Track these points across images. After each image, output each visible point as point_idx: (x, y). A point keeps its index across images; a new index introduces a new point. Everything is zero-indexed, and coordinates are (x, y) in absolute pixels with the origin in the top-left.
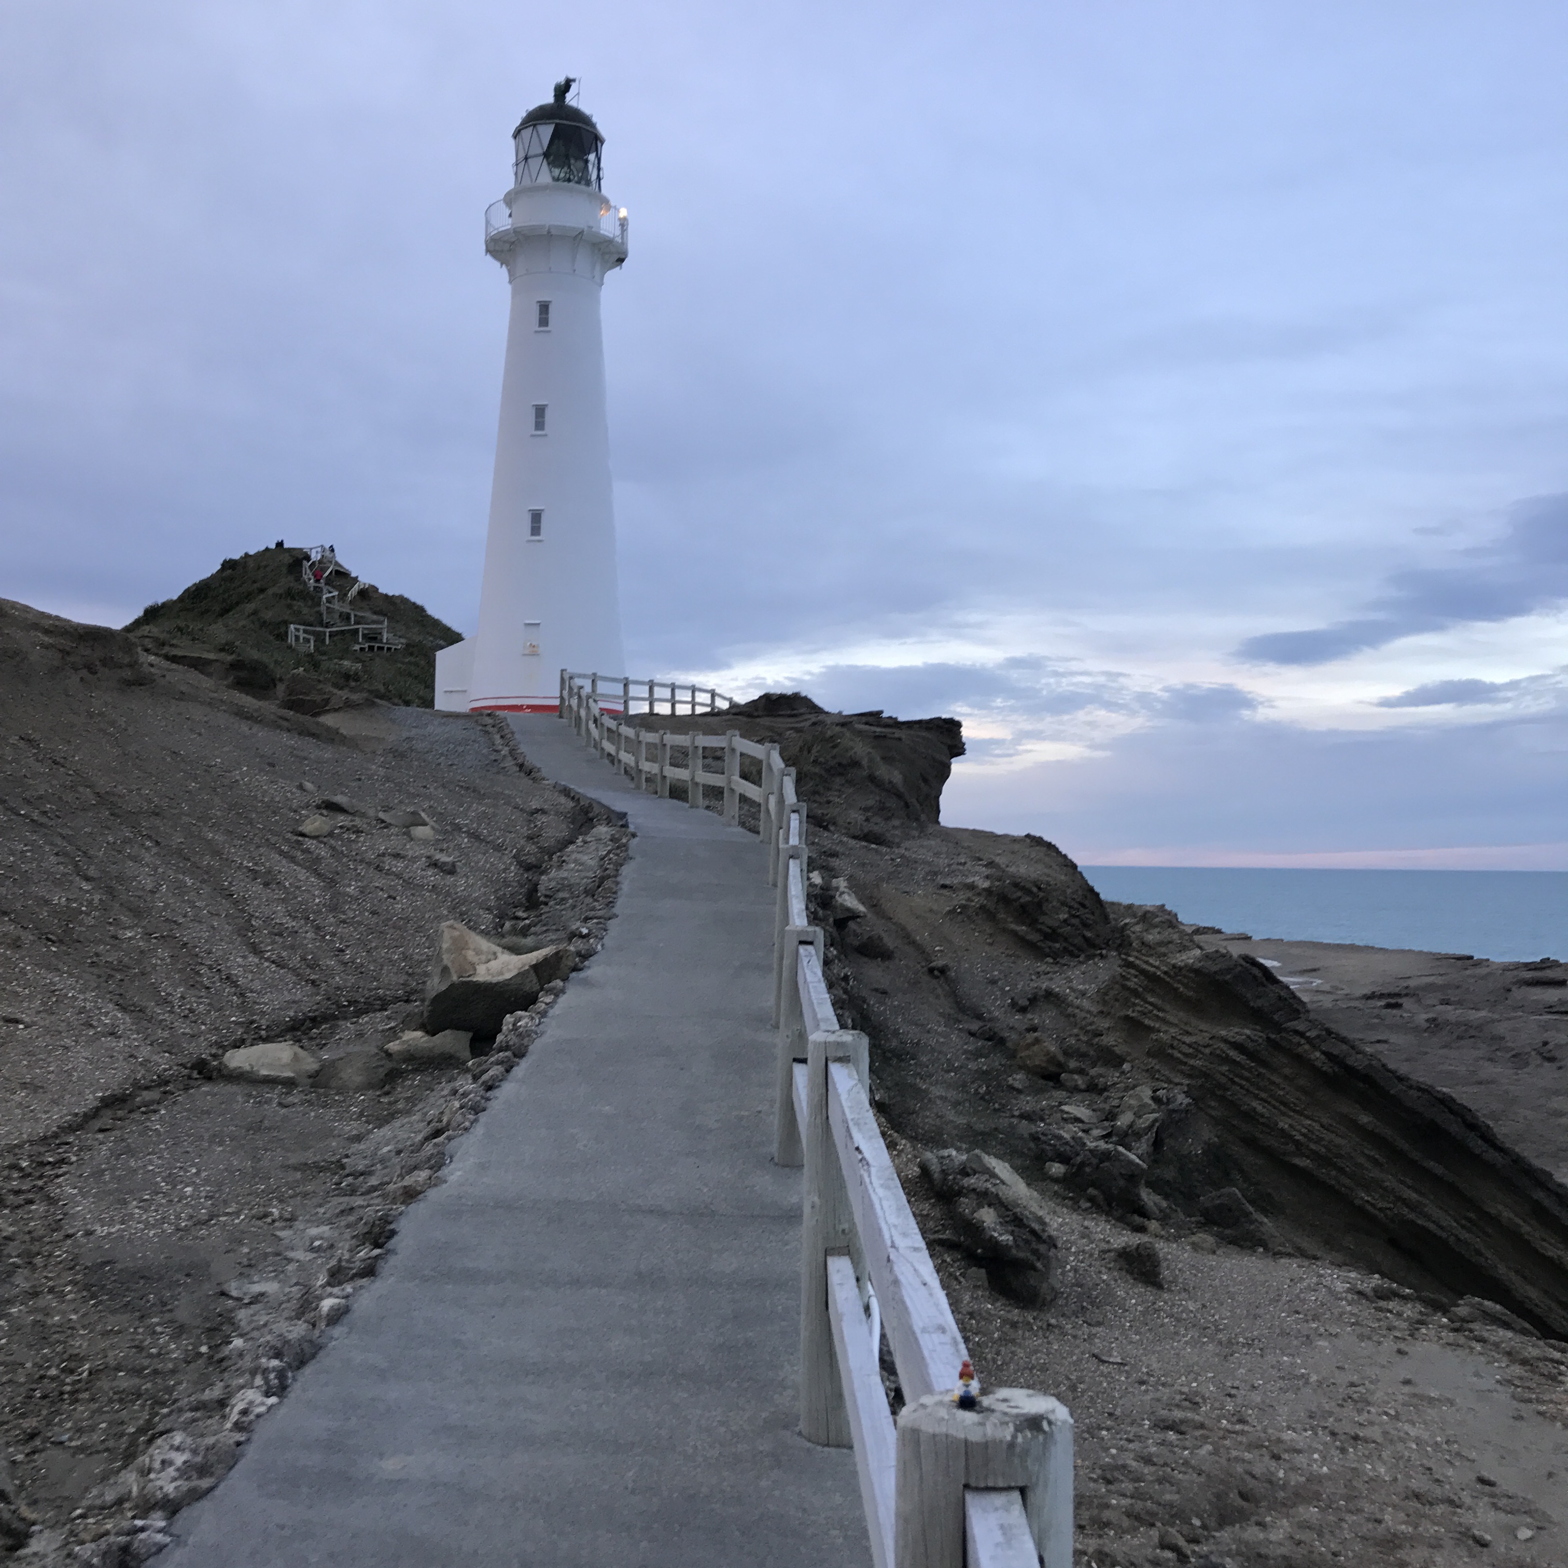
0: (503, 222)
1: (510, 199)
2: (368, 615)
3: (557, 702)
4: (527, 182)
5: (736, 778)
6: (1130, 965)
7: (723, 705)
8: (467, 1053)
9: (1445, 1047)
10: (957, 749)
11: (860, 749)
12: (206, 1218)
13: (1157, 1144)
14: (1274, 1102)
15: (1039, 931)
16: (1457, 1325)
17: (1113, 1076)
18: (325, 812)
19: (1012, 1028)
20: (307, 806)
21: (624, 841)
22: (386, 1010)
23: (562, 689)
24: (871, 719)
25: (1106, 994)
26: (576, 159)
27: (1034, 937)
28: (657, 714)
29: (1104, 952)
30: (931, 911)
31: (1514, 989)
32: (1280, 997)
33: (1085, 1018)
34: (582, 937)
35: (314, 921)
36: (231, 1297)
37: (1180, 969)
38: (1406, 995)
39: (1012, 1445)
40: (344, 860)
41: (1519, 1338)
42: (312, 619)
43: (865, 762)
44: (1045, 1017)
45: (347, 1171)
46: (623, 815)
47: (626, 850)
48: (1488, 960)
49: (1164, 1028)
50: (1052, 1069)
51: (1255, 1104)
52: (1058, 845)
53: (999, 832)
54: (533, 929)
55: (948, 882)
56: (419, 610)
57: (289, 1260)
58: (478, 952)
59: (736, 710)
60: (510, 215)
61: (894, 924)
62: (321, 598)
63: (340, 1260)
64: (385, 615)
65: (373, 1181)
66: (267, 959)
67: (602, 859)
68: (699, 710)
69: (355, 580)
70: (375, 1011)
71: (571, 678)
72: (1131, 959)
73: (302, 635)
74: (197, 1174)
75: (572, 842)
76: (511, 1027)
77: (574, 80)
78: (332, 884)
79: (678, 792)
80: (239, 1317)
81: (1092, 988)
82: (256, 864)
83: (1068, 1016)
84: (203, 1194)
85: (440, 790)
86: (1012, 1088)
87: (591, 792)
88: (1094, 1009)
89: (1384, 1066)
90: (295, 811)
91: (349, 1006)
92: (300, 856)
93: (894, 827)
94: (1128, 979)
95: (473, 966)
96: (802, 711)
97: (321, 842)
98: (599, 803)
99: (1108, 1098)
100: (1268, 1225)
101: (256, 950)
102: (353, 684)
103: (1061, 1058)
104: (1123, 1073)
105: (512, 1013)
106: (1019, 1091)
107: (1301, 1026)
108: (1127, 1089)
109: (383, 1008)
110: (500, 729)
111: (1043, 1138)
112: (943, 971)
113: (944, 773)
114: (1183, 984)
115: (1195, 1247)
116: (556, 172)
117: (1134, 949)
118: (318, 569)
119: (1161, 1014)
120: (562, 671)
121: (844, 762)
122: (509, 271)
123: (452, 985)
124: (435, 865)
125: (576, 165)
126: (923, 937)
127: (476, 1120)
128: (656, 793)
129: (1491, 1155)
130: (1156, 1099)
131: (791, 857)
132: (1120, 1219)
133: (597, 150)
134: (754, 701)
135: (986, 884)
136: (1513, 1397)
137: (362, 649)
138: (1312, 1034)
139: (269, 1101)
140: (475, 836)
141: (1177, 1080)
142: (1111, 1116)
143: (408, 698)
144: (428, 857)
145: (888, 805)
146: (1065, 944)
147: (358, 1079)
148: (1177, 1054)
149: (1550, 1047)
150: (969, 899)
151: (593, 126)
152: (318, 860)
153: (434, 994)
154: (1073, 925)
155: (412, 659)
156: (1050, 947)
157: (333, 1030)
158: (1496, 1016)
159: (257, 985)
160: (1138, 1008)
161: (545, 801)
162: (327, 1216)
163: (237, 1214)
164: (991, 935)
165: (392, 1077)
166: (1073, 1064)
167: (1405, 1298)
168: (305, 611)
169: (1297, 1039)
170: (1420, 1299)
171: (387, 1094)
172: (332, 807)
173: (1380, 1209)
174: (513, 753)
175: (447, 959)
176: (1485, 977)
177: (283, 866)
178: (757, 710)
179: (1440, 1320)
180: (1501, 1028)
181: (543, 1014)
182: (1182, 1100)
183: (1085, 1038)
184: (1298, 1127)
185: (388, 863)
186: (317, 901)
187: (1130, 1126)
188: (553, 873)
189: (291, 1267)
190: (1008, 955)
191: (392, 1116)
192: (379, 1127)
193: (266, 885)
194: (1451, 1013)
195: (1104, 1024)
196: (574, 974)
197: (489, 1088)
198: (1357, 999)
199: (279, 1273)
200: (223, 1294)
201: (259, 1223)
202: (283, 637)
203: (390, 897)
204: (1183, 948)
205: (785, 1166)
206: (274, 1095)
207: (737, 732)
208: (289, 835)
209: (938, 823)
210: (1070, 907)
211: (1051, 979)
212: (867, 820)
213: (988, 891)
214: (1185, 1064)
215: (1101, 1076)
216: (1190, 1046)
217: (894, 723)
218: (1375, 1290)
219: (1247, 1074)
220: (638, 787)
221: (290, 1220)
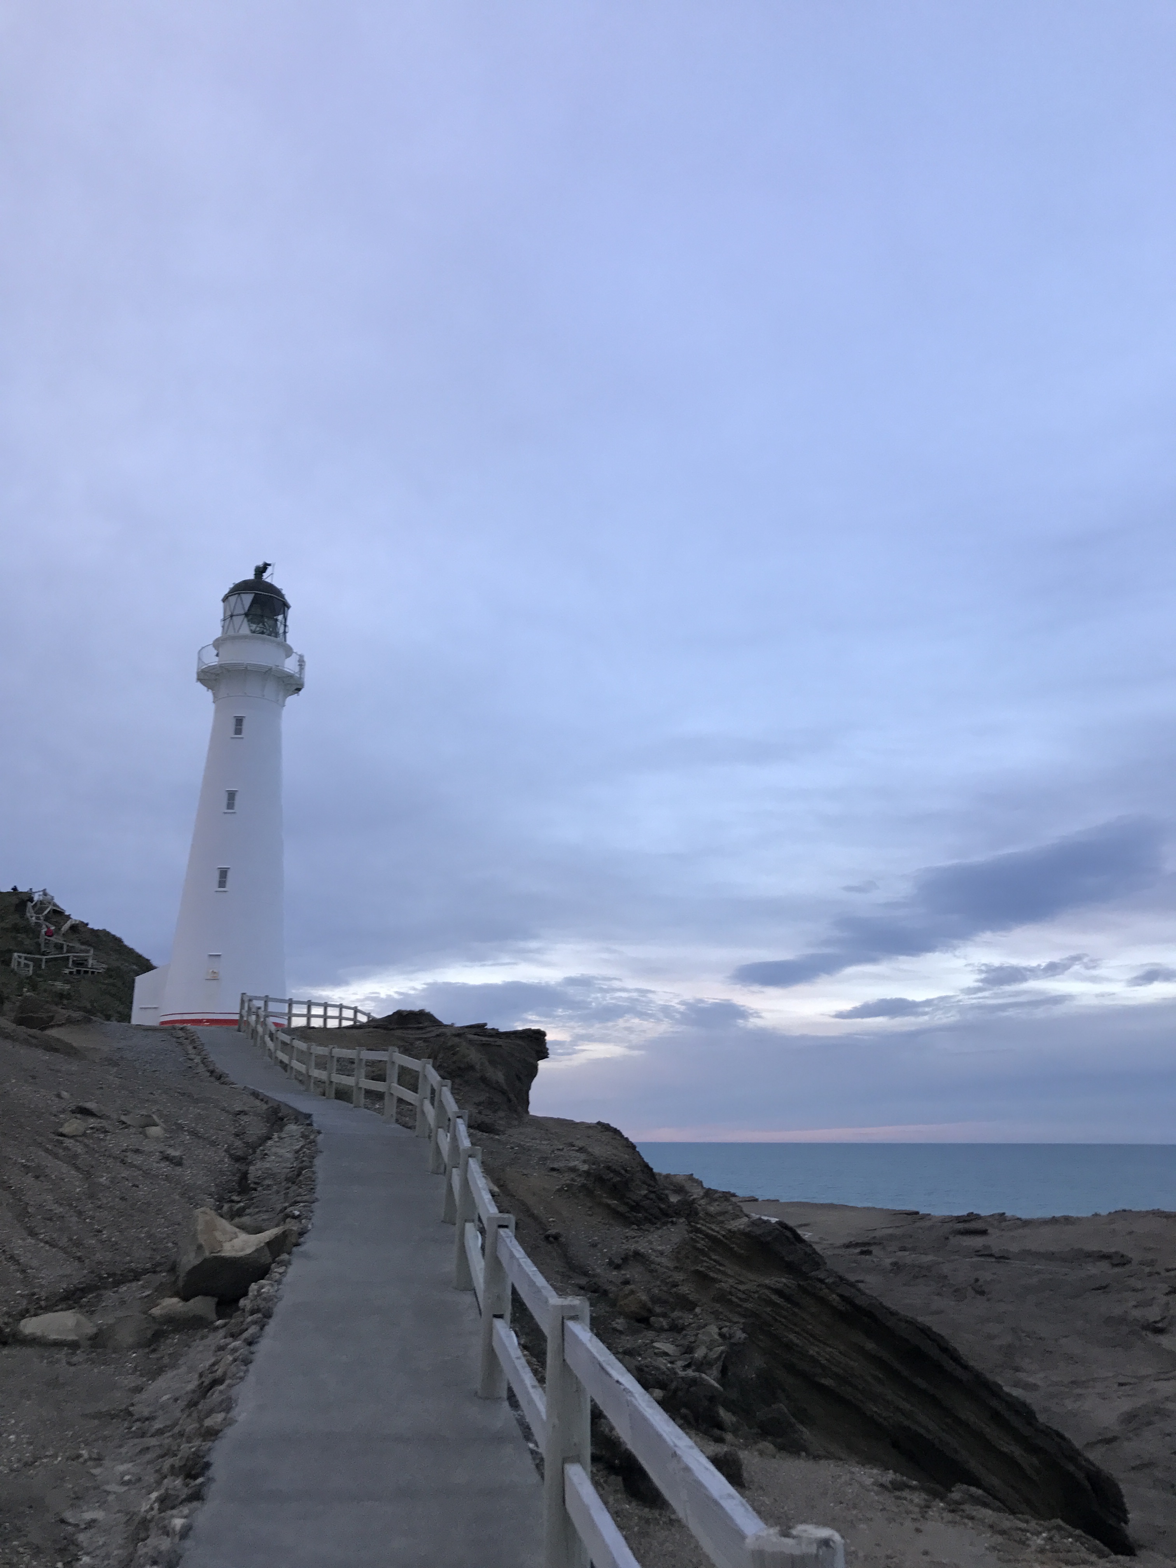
0: (211, 659)
1: (218, 644)
2: (77, 945)
3: (237, 1017)
4: (231, 633)
5: (395, 1085)
6: (698, 1231)
7: (363, 1019)
8: (213, 1316)
9: (905, 1285)
10: (543, 1054)
11: (474, 1056)
12: (31, 1459)
13: (724, 1371)
14: (805, 1335)
15: (627, 1204)
16: (953, 1507)
17: (688, 1318)
18: (79, 1116)
19: (611, 1282)
20: (63, 1111)
21: (312, 1137)
22: (139, 1280)
23: (242, 1007)
24: (478, 1030)
25: (679, 1253)
26: (269, 618)
27: (622, 1209)
28: (314, 1028)
29: (674, 1219)
30: (544, 1189)
31: (951, 1237)
32: (806, 1253)
33: (665, 1272)
34: (295, 1217)
35: (76, 1207)
36: (69, 1524)
37: (734, 1232)
38: (875, 1244)
39: (817, 1556)
40: (97, 1155)
41: (995, 1514)
42: (32, 948)
43: (478, 1067)
44: (634, 1272)
45: (135, 1417)
46: (309, 1116)
47: (315, 1146)
48: (930, 1215)
49: (724, 1279)
50: (645, 1314)
51: (792, 1336)
52: (621, 1131)
53: (578, 1120)
54: (248, 1211)
55: (556, 1166)
56: (118, 941)
57: (108, 1493)
58: (224, 1232)
59: (375, 1024)
60: (217, 655)
61: (518, 1200)
62: (40, 931)
63: (167, 1489)
64: (90, 945)
65: (157, 1425)
66: (41, 1240)
67: (297, 1152)
68: (345, 1023)
69: (68, 917)
70: (130, 1281)
71: (250, 1000)
72: (699, 1226)
73: (23, 961)
74: (16, 1424)
75: (270, 1138)
76: (256, 1293)
77: (269, 565)
78: (87, 1175)
79: (342, 1095)
80: (79, 1540)
81: (667, 1248)
82: (28, 1160)
83: (651, 1271)
84: (25, 1440)
85: (164, 1096)
86: (615, 1330)
87: (279, 1096)
88: (671, 1265)
89: (881, 1303)
90: (55, 1115)
91: (107, 1278)
92: (61, 1152)
93: (501, 1118)
94: (698, 1242)
95: (220, 1243)
96: (426, 1024)
97: (77, 1141)
98: (286, 1105)
99: (686, 1335)
100: (806, 1433)
101: (32, 1233)
102: (65, 1002)
103: (650, 1304)
104: (696, 1315)
105: (256, 1282)
106: (621, 1332)
107: (822, 1275)
108: (700, 1327)
109: (136, 1278)
110: (193, 1041)
111: (646, 1369)
112: (556, 1237)
113: (533, 1071)
114: (736, 1244)
115: (761, 1453)
116: (254, 627)
117: (700, 1218)
118: (40, 907)
119: (721, 1268)
120: (243, 994)
121: (462, 1066)
122: (214, 694)
123: (205, 1260)
124: (166, 1158)
125: (269, 622)
126: (539, 1210)
127: (247, 1371)
128: (324, 1095)
129: (959, 1372)
130: (722, 1335)
131: (470, 1156)
132: (706, 1433)
133: (284, 613)
134: (389, 1016)
135: (585, 1167)
136: (999, 1559)
137: (71, 973)
138: (829, 1281)
139: (58, 1361)
140: (194, 1134)
141: (735, 1320)
142: (689, 1350)
143: (109, 1013)
144: (161, 1152)
145: (495, 1100)
146: (646, 1215)
147: (130, 1340)
148: (734, 1299)
149: (979, 1283)
150: (573, 1180)
151: (282, 596)
152: (76, 1156)
153: (189, 1267)
154: (651, 1199)
155: (111, 981)
156: (635, 1217)
157: (99, 1297)
158: (940, 1260)
159: (35, 1263)
160: (705, 1264)
161: (244, 1104)
162: (129, 1454)
163: (55, 1456)
164: (590, 1208)
165: (158, 1336)
166: (658, 1309)
167: (912, 1488)
168: (27, 942)
169: (819, 1285)
170: (923, 1489)
171: (154, 1351)
172: (85, 1112)
173: (885, 1419)
174: (204, 1061)
175: (201, 1240)
176: (931, 1228)
177: (49, 1162)
178: (390, 1023)
179: (938, 1505)
180: (946, 1269)
181: (279, 1282)
182: (740, 1335)
183: (665, 1289)
184: (823, 1354)
185: (131, 1158)
186: (78, 1190)
187: (705, 1357)
188: (259, 1164)
189: (111, 1498)
190: (604, 1224)
191: (160, 1371)
192: (153, 1379)
193: (37, 1177)
194: (908, 1257)
195: (679, 1277)
196: (295, 1249)
197: (250, 1344)
198: (838, 1247)
199: (103, 1505)
200: (63, 1521)
201: (74, 1463)
202: (7, 963)
203: (134, 1186)
204: (736, 1217)
205: (487, 1398)
206: (62, 1355)
207: (397, 1049)
208: (52, 1136)
209: (527, 1112)
210: (649, 1185)
211: (637, 1242)
212: (480, 1113)
213: (588, 1173)
214: (740, 1306)
215: (681, 1318)
216: (744, 1292)
217: (496, 1034)
218: (891, 1482)
219: (784, 1313)
220: (307, 1090)
221: (98, 1460)
